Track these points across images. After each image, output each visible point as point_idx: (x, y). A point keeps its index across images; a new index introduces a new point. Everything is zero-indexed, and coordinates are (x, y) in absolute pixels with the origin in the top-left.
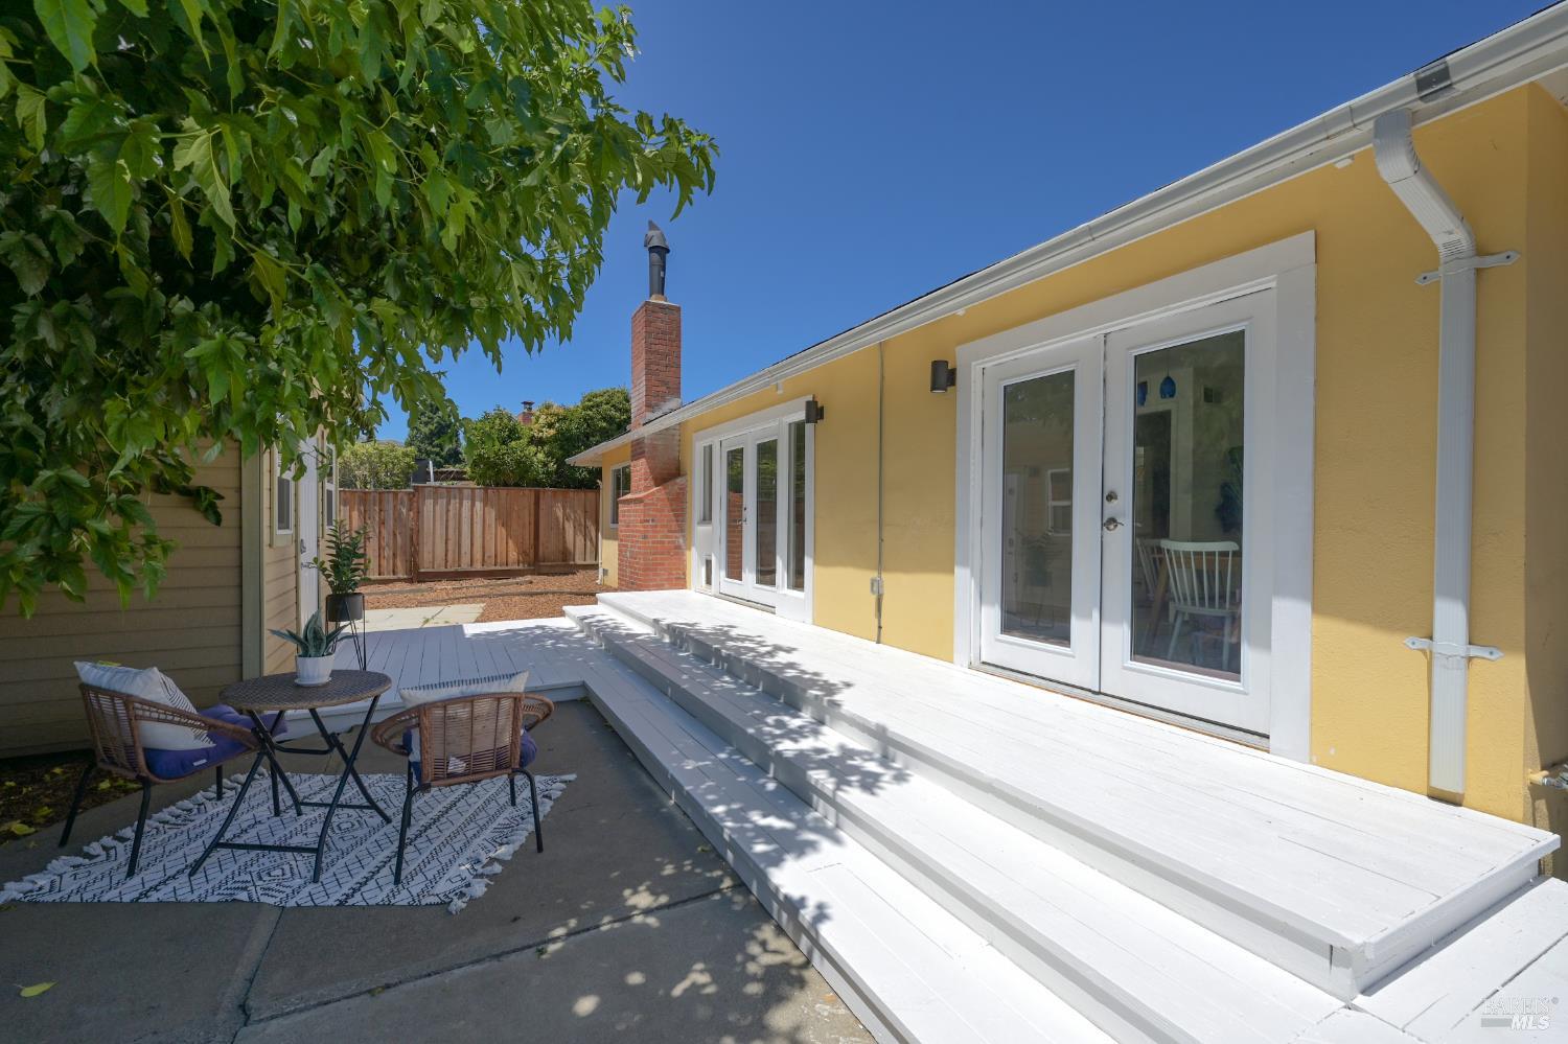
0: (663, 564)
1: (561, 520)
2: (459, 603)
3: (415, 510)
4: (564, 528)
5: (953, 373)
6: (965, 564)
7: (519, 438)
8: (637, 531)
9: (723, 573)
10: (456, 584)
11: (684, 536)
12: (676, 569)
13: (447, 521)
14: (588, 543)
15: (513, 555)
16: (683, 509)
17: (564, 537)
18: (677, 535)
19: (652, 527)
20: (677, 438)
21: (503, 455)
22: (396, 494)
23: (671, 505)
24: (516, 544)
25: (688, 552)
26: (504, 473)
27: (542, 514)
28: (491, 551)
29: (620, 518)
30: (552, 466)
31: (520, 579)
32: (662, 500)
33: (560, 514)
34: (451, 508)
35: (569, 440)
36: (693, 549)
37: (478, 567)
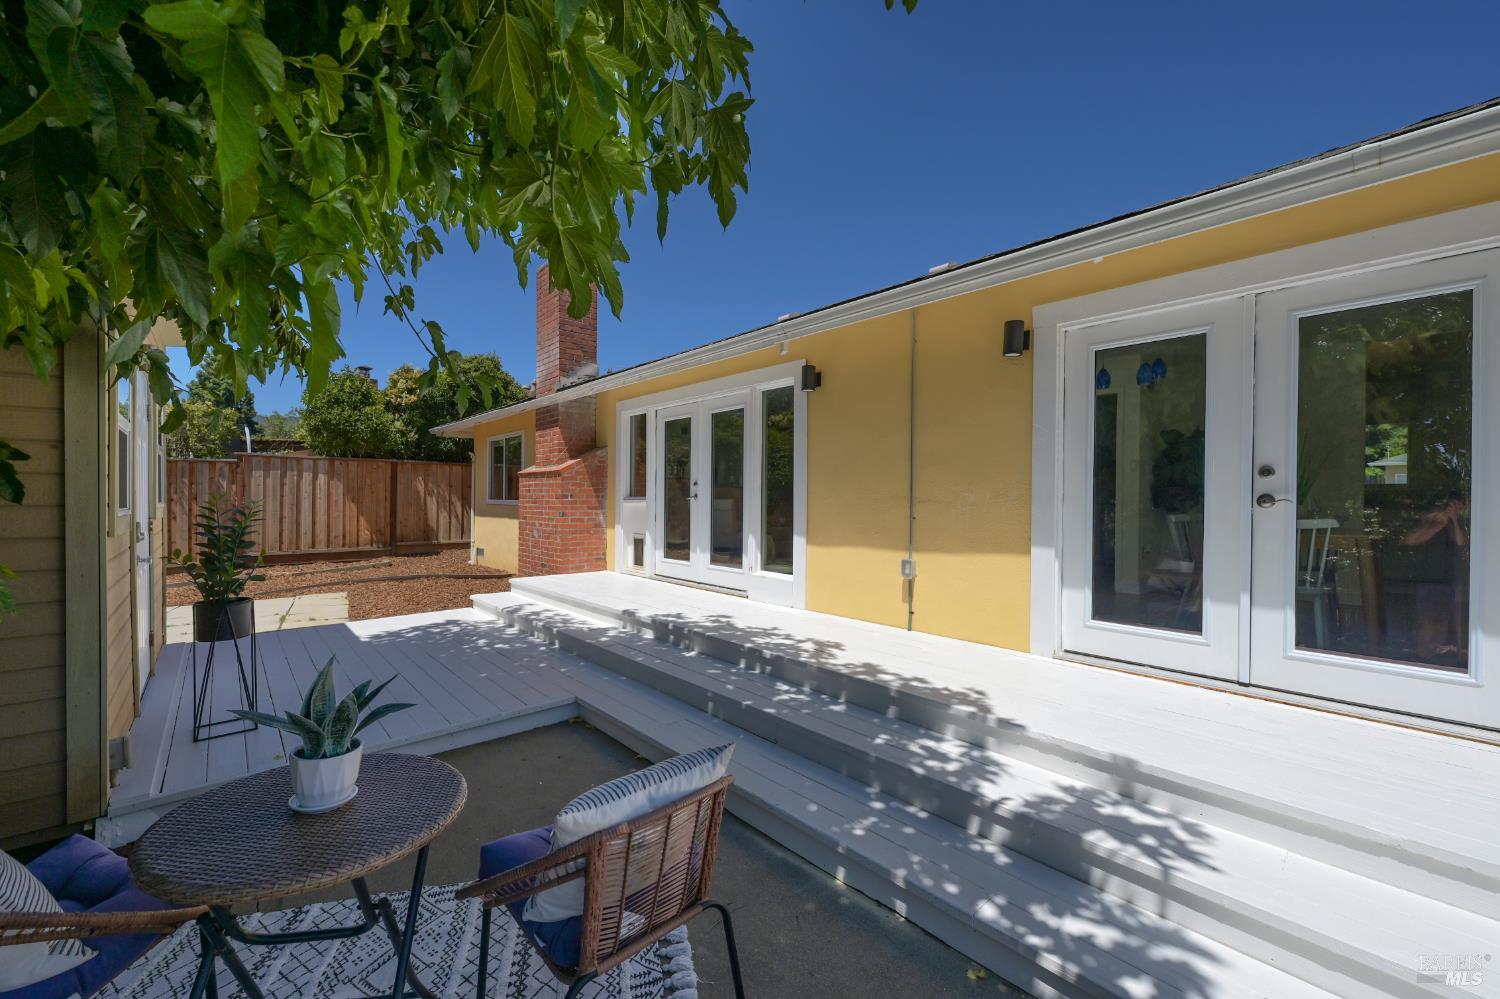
0: (583, 544)
1: (422, 494)
2: (310, 592)
3: (240, 483)
4: (425, 504)
5: (1027, 334)
6: (1047, 542)
7: (374, 404)
8: (553, 508)
9: (660, 553)
10: (295, 570)
11: (604, 514)
12: (596, 549)
13: (282, 496)
14: (454, 520)
15: (365, 534)
16: (604, 484)
17: (426, 514)
18: (599, 512)
19: (571, 503)
20: (593, 407)
21: (356, 421)
22: (212, 464)
23: (591, 479)
24: (368, 521)
25: (609, 531)
26: (355, 442)
27: (400, 488)
28: (337, 531)
29: (520, 493)
30: (413, 436)
31: (373, 562)
32: (581, 473)
33: (421, 488)
34: (287, 480)
35: (432, 411)
36: (618, 528)
37: (321, 548)
